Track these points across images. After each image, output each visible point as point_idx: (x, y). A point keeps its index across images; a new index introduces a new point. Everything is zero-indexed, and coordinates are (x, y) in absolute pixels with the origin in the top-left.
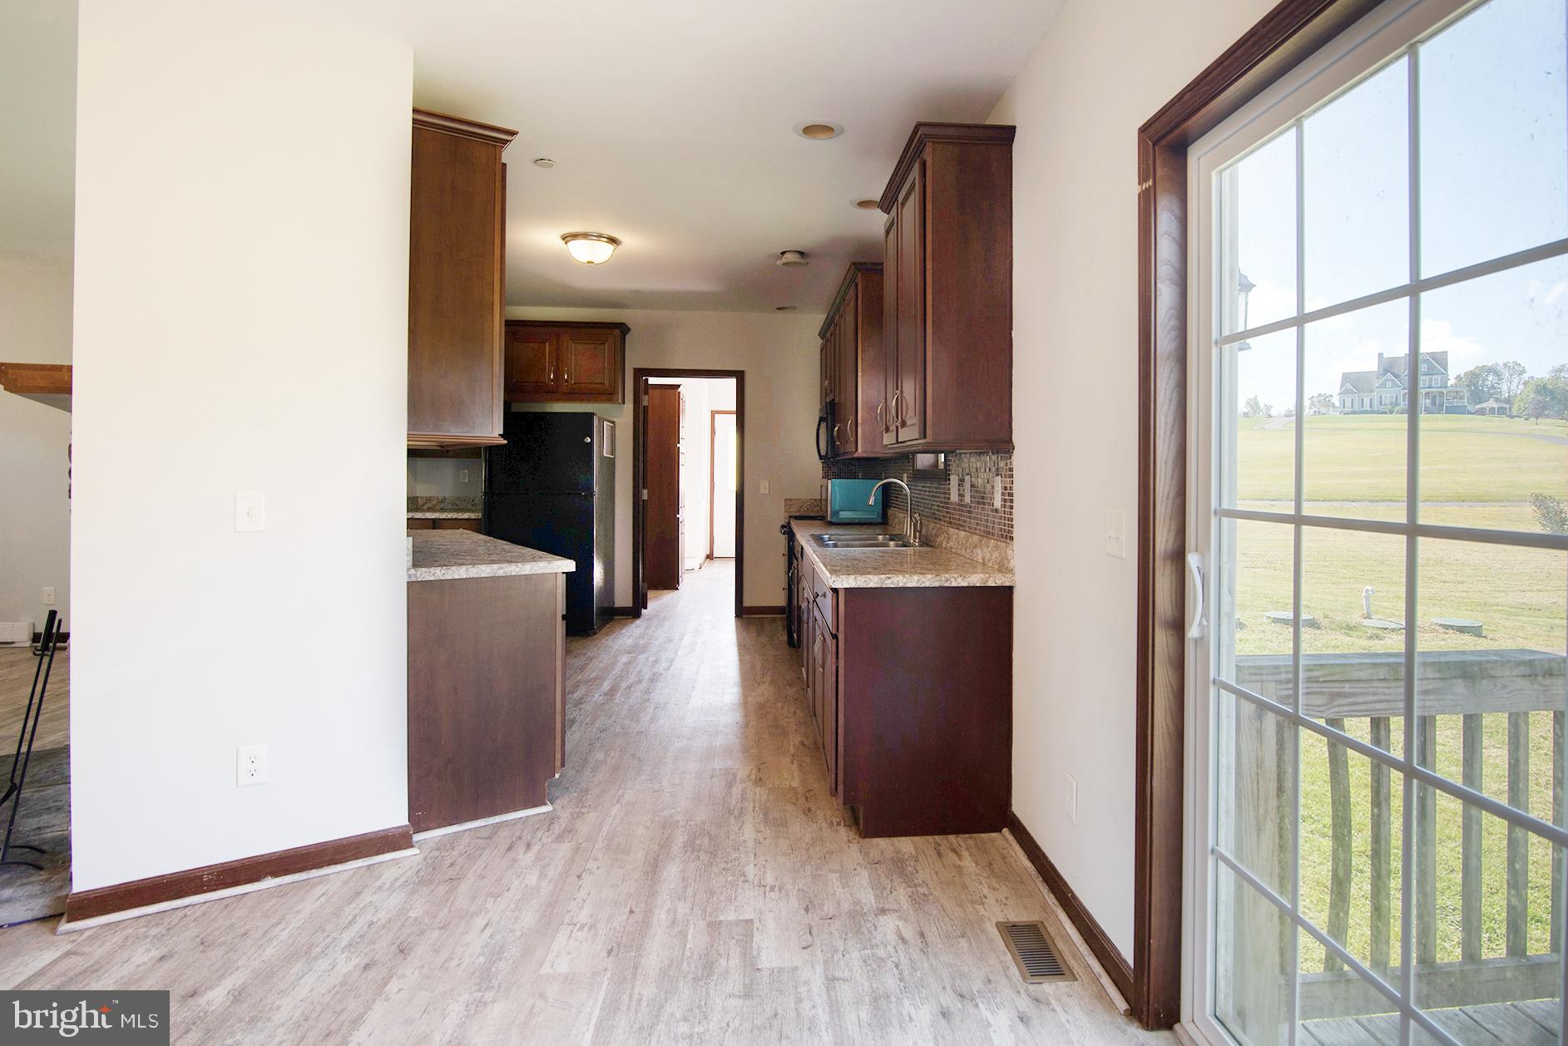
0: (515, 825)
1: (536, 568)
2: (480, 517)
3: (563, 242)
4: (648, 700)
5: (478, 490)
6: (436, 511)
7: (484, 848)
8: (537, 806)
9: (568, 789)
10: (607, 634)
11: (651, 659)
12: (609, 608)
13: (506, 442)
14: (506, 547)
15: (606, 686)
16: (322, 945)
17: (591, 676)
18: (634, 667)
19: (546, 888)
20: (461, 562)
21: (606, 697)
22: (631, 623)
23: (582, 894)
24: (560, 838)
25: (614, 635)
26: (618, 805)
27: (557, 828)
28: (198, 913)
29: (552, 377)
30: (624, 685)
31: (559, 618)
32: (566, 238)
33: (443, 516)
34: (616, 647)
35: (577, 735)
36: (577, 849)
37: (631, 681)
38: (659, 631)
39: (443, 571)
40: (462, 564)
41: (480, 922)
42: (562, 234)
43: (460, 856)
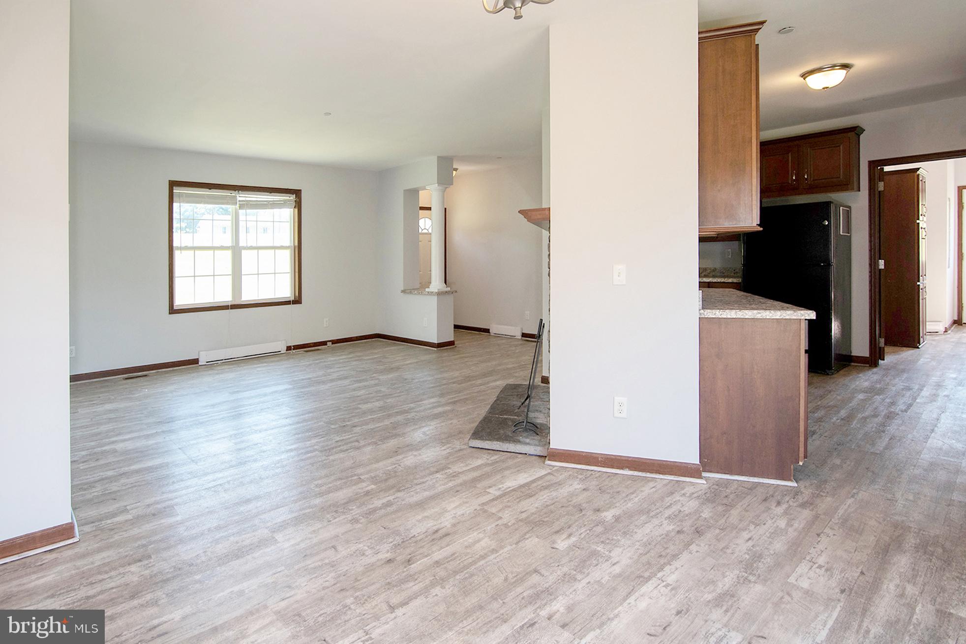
0: (768, 487)
1: (784, 315)
2: (740, 281)
3: (802, 79)
4: (884, 432)
5: (738, 264)
6: (710, 277)
7: (747, 494)
8: (785, 480)
9: (809, 476)
10: (844, 375)
11: (888, 400)
12: (846, 355)
13: (762, 229)
14: (761, 300)
15: (843, 413)
16: (655, 512)
17: (829, 404)
18: (870, 404)
19: (792, 533)
20: (731, 307)
21: (842, 422)
22: (868, 370)
23: (821, 547)
24: (803, 505)
25: (851, 377)
26: (853, 499)
27: (801, 499)
28: (597, 475)
29: (794, 178)
30: (860, 416)
31: (803, 352)
32: (804, 76)
33: (715, 280)
34: (853, 386)
35: (817, 443)
36: (816, 517)
37: (867, 414)
38: (897, 380)
39: (721, 313)
40: (732, 309)
41: (745, 535)
42: (802, 72)
43: (731, 493)
